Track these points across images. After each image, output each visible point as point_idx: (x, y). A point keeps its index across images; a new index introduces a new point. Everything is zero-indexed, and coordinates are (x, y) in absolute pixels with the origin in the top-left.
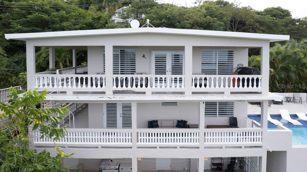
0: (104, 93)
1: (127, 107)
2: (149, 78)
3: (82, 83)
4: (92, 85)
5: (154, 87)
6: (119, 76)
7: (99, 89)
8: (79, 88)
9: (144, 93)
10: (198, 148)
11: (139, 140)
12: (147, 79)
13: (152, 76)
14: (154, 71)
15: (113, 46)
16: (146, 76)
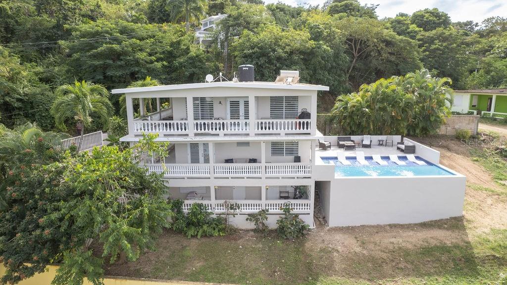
0: (187, 135)
1: (206, 145)
2: (225, 123)
3: (170, 128)
4: (178, 129)
5: (229, 130)
6: (199, 122)
7: (184, 132)
8: (168, 132)
9: (218, 135)
10: (261, 178)
11: (216, 172)
12: (223, 123)
13: (228, 121)
14: (229, 116)
15: (194, 98)
16: (223, 121)
